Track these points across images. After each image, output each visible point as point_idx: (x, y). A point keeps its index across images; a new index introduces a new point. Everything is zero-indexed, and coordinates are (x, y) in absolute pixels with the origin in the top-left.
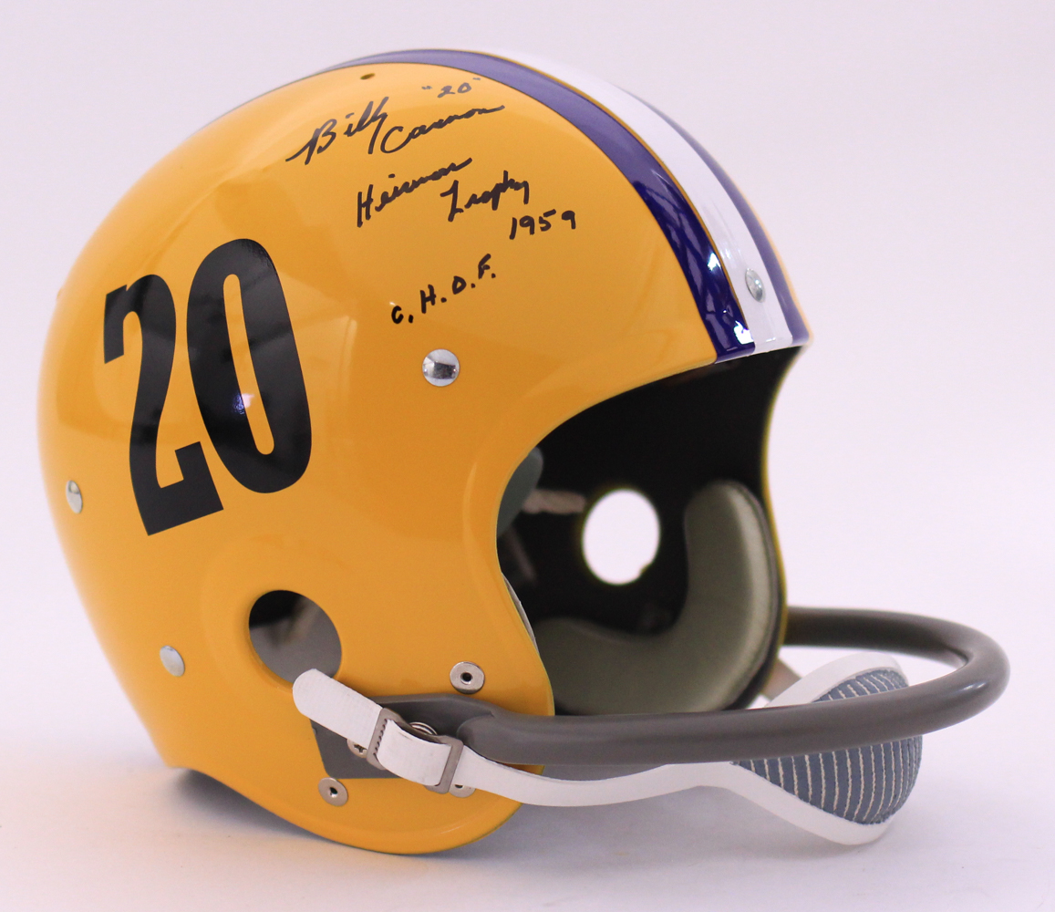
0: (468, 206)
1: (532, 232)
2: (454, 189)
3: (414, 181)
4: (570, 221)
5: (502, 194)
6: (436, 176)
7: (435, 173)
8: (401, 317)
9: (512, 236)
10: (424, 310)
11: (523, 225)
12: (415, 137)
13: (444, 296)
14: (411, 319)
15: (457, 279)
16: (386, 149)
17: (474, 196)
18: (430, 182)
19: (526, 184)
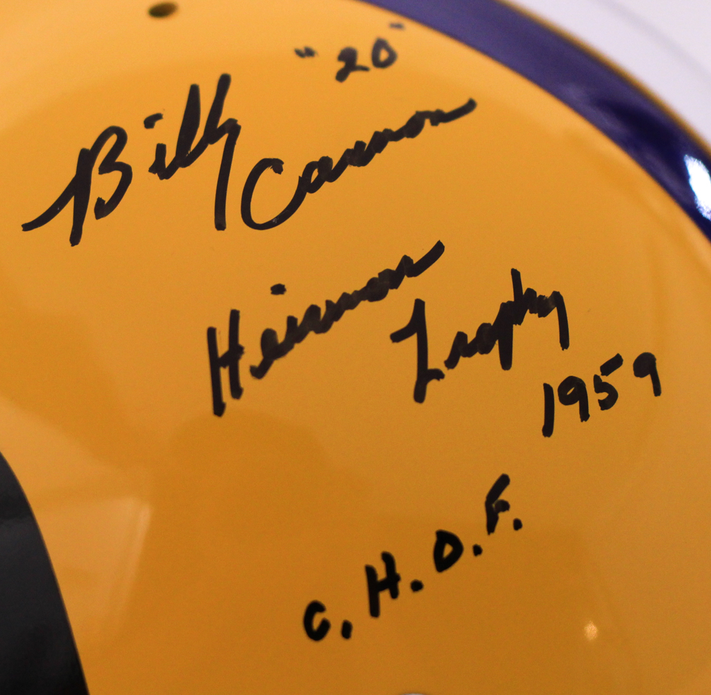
0: (451, 362)
1: (585, 415)
2: (417, 325)
3: (328, 303)
4: (648, 377)
5: (516, 328)
6: (377, 289)
7: (372, 282)
8: (325, 626)
9: (548, 430)
10: (375, 611)
11: (566, 401)
12: (314, 187)
13: (419, 579)
14: (347, 630)
15: (444, 538)
16: (258, 218)
17: (461, 337)
18: (364, 305)
19: (557, 300)
